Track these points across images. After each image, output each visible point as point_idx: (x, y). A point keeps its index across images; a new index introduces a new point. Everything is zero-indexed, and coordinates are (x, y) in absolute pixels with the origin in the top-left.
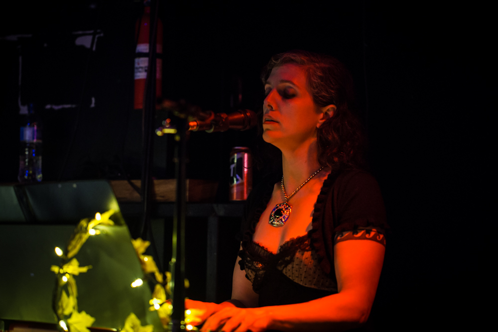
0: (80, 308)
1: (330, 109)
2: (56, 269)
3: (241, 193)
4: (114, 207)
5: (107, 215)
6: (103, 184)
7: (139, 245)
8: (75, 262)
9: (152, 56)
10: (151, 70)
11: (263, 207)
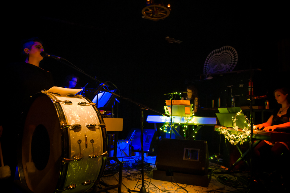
0: (236, 125)
1: (287, 94)
2: (233, 120)
3: (267, 108)
4: (241, 111)
5: (240, 112)
6: (239, 107)
7: (245, 116)
8: (236, 119)
9: (251, 87)
10: (251, 90)
11: (278, 111)
